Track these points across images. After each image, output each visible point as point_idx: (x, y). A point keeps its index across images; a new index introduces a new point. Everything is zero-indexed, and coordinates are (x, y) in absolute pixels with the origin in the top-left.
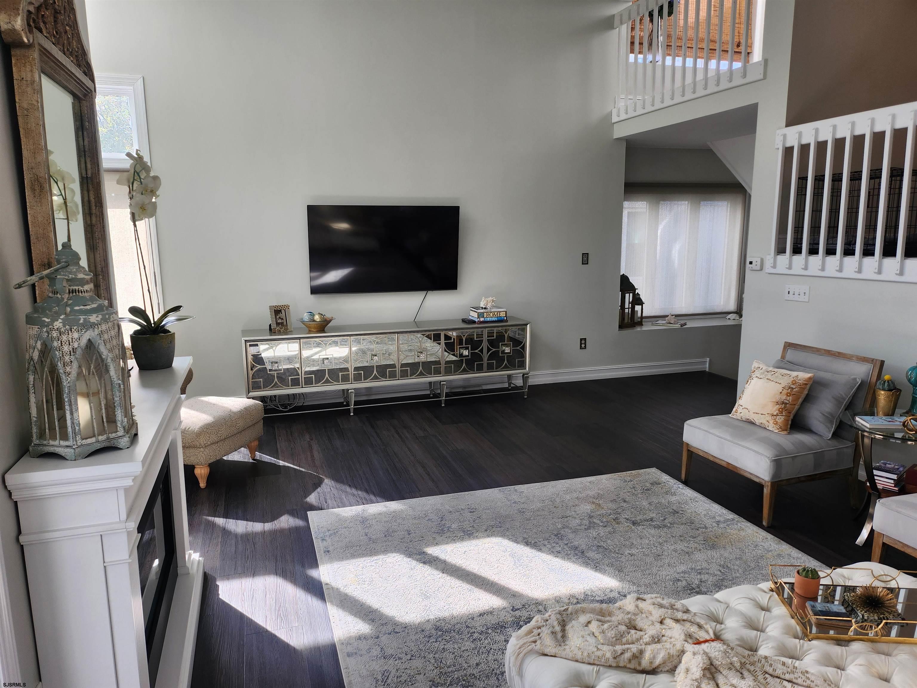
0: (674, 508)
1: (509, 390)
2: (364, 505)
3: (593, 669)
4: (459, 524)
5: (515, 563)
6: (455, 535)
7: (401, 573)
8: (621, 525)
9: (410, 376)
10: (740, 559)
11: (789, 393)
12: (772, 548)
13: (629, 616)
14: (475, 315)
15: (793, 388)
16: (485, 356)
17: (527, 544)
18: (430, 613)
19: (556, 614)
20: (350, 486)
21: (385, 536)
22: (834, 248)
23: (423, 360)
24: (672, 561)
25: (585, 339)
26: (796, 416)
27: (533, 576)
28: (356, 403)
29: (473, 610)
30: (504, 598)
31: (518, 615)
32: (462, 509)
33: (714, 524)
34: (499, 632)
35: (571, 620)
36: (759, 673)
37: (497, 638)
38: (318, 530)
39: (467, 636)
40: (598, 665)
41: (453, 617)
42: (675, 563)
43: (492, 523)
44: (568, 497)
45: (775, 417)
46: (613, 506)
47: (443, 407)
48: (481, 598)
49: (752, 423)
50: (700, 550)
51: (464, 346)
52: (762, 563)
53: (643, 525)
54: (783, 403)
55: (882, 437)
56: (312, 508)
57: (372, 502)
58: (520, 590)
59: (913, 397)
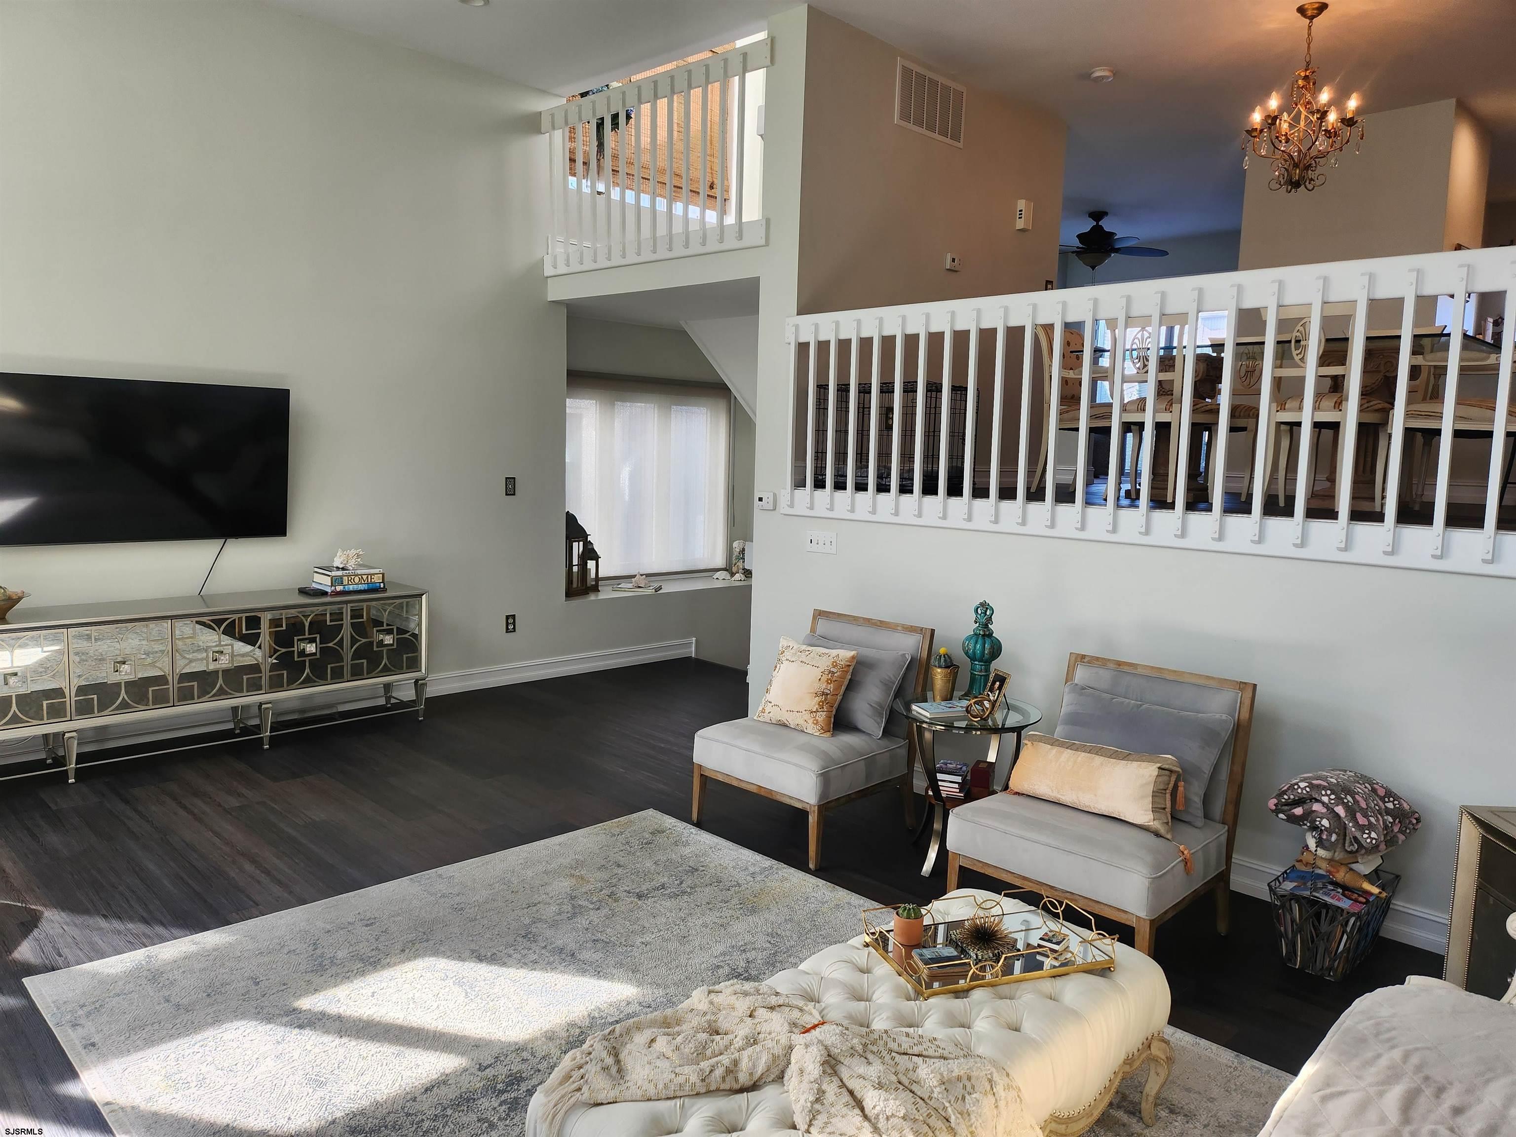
0: (691, 864)
1: (388, 710)
2: (146, 947)
3: (676, 1105)
4: (351, 950)
5: (467, 993)
6: (346, 969)
7: (258, 1053)
8: (621, 903)
9: (199, 698)
10: (791, 920)
11: (830, 679)
12: (827, 898)
13: (708, 1017)
14: (327, 581)
15: (833, 673)
16: (348, 653)
17: (480, 959)
18: (334, 1109)
19: (600, 1040)
20: (105, 916)
21: (208, 995)
22: (866, 482)
23: (224, 666)
24: (704, 941)
25: (514, 616)
26: (838, 710)
27: (502, 1009)
28: (81, 757)
29: (411, 1086)
30: (463, 1054)
31: (490, 1075)
32: (349, 923)
33: (748, 878)
34: (466, 1109)
35: (624, 1044)
36: (884, 1053)
37: (465, 1119)
38: (58, 1009)
39: (410, 1129)
40: (681, 1097)
41: (377, 1105)
42: (708, 943)
43: (411, 937)
44: (530, 873)
45: (815, 714)
46: (604, 875)
47: (267, 749)
48: (420, 1063)
49: (785, 726)
50: (738, 918)
51: (307, 636)
52: (819, 920)
53: (652, 897)
54: (823, 694)
55: (943, 728)
56: (31, 970)
57: (163, 940)
58: (484, 1035)
59: (971, 673)
